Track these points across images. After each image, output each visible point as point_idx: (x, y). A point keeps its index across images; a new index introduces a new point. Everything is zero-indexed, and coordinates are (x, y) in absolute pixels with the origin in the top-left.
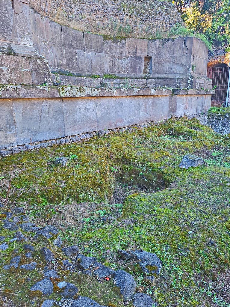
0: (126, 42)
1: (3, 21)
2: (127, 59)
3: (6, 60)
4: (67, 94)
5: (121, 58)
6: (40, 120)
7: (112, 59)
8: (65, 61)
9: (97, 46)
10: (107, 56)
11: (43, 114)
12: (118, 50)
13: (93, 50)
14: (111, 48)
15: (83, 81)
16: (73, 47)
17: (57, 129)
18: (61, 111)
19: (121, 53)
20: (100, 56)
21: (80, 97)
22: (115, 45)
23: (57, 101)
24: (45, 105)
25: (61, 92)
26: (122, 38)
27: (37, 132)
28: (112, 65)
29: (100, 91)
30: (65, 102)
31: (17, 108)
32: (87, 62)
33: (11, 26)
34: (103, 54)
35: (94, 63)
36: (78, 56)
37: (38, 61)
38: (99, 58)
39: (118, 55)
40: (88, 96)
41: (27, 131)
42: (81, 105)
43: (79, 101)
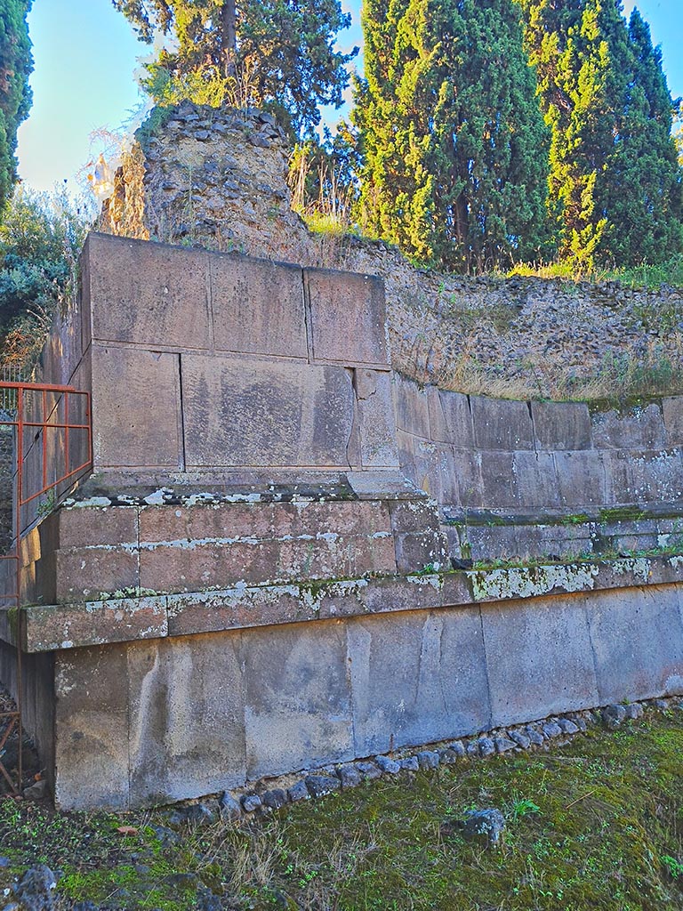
0: (662, 410)
1: (331, 423)
2: (674, 455)
3: (335, 514)
4: (495, 592)
5: (651, 456)
6: (416, 676)
7: (622, 463)
8: (481, 486)
9: (571, 433)
10: (606, 455)
11: (425, 658)
12: (638, 436)
13: (561, 445)
14: (615, 432)
15: (538, 535)
16: (501, 446)
17: (467, 703)
18: (476, 646)
19: (649, 441)
20: (584, 458)
21: (532, 597)
22: (626, 423)
23: (463, 616)
24: (431, 628)
25: (476, 588)
26: (648, 399)
27: (410, 715)
28: (624, 478)
29: (596, 573)
30: (488, 615)
31: (356, 644)
32: (545, 482)
33: (348, 431)
34: (592, 453)
35: (565, 481)
36: (519, 467)
37: (412, 507)
38: (579, 464)
39: (642, 449)
40: (559, 592)
41: (381, 713)
42: (539, 621)
43: (530, 611)
